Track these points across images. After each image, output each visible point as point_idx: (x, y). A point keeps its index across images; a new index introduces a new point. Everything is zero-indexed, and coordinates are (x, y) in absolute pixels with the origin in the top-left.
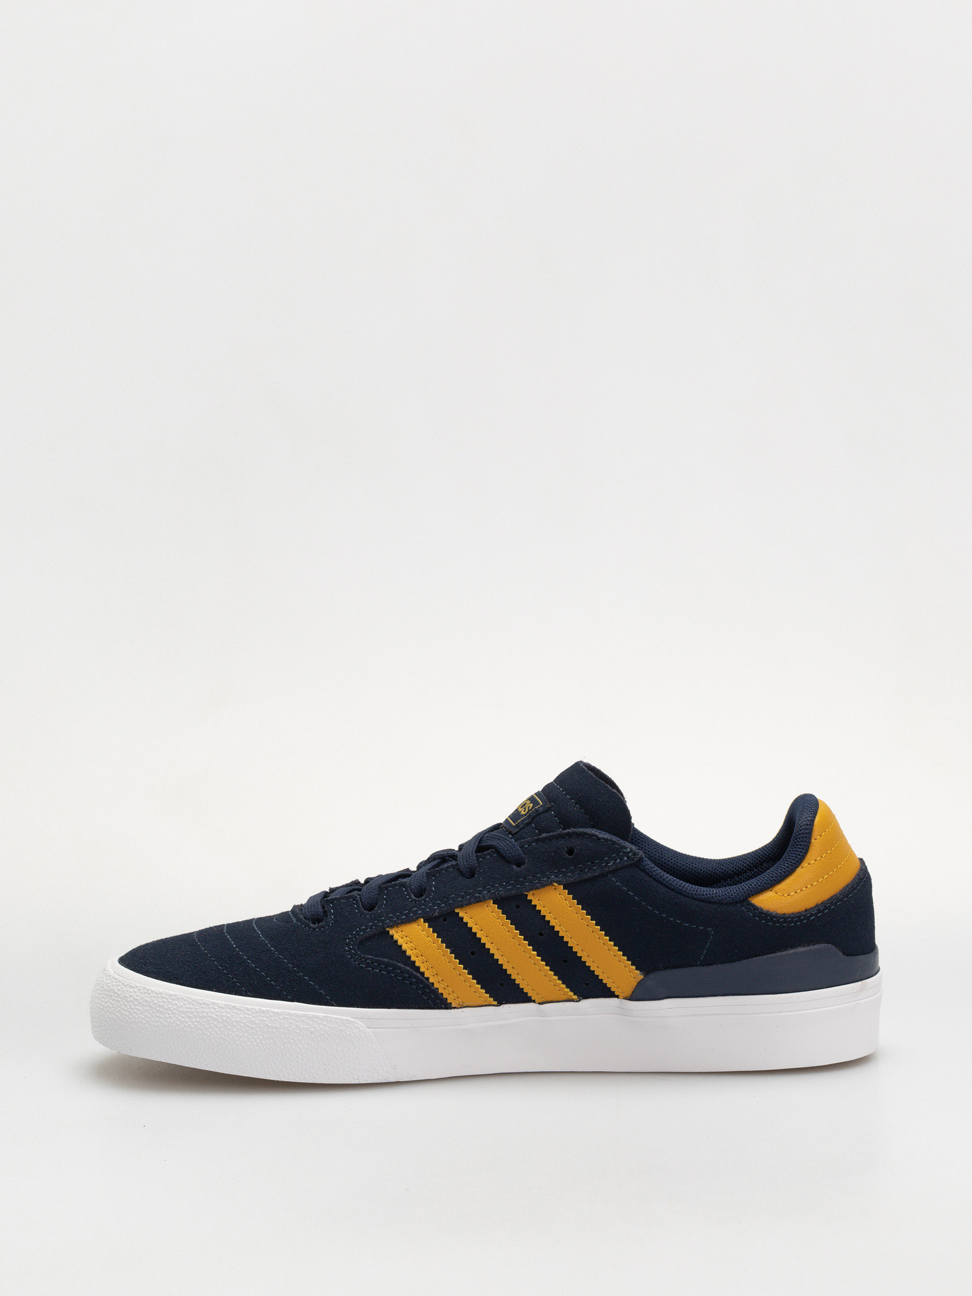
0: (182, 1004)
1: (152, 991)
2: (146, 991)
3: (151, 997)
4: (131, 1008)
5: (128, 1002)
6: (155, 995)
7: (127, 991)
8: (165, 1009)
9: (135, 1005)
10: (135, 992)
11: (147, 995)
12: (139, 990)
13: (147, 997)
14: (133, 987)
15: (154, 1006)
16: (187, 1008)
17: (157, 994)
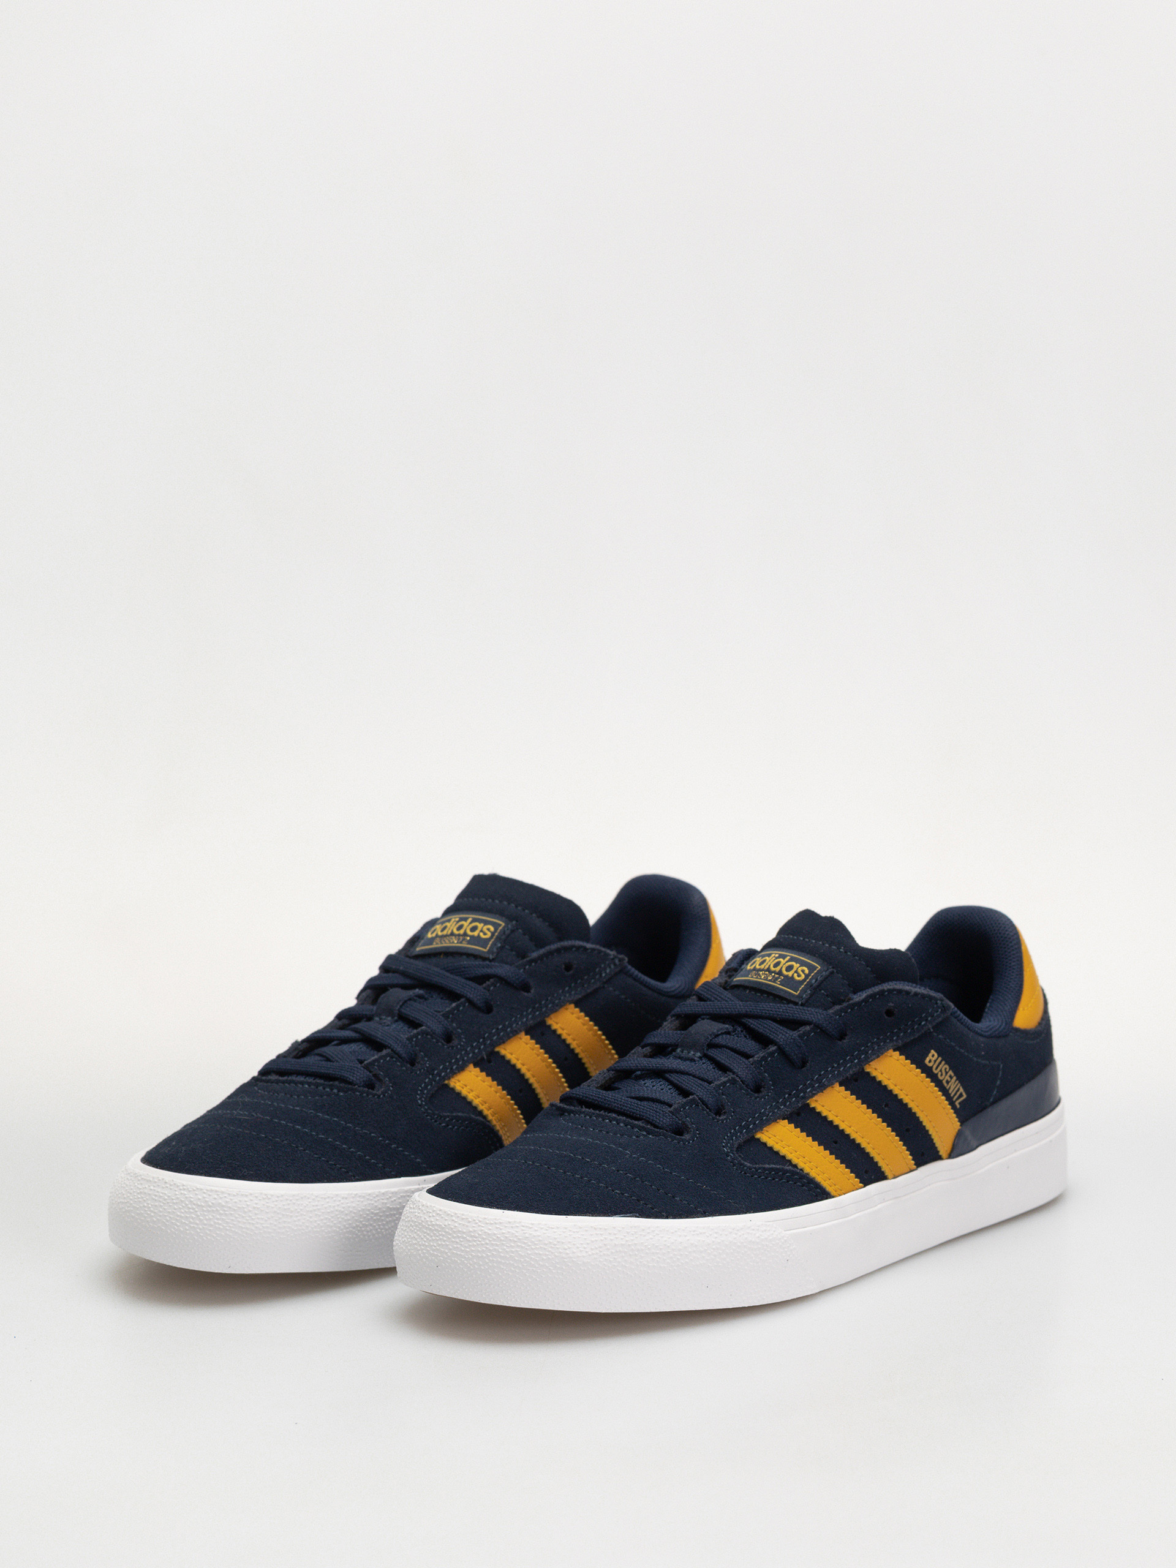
0: (307, 1203)
1: (272, 1196)
2: (265, 1197)
3: (273, 1202)
4: (253, 1219)
5: (245, 1212)
6: (277, 1199)
7: (240, 1201)
8: (292, 1212)
9: (256, 1214)
10: (251, 1200)
11: (267, 1201)
12: (256, 1197)
13: (267, 1203)
14: (246, 1196)
15: (278, 1212)
16: (313, 1206)
17: (278, 1197)
